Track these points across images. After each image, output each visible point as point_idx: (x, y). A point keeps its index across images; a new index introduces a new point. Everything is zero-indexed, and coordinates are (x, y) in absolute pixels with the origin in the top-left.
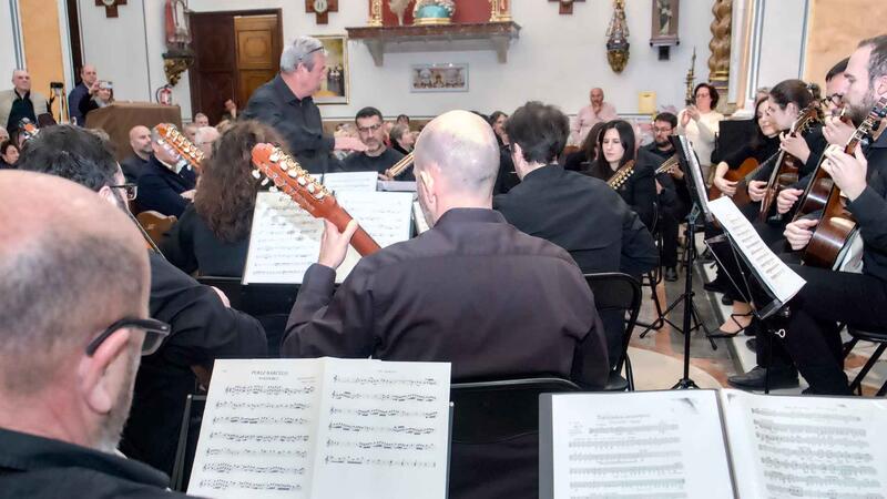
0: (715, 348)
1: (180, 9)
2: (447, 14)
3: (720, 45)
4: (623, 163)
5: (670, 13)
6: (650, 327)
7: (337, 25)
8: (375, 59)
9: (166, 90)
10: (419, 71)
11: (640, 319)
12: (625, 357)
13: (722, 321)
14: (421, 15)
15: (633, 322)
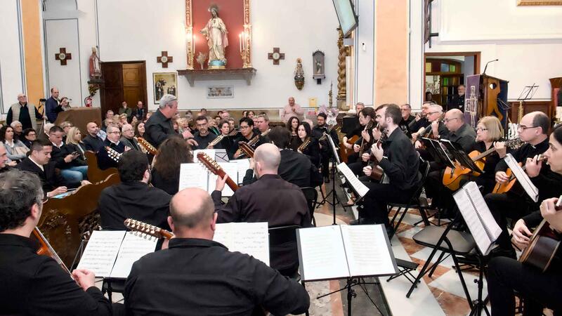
0: (345, 211)
1: (97, 61)
2: (223, 64)
3: (342, 81)
4: (306, 138)
5: (320, 65)
6: (320, 204)
7: (172, 68)
8: (190, 83)
9: (89, 98)
10: (211, 89)
11: (318, 201)
12: (312, 217)
13: (348, 200)
14: (211, 65)
15: (315, 203)
